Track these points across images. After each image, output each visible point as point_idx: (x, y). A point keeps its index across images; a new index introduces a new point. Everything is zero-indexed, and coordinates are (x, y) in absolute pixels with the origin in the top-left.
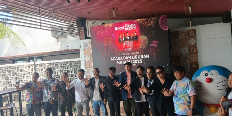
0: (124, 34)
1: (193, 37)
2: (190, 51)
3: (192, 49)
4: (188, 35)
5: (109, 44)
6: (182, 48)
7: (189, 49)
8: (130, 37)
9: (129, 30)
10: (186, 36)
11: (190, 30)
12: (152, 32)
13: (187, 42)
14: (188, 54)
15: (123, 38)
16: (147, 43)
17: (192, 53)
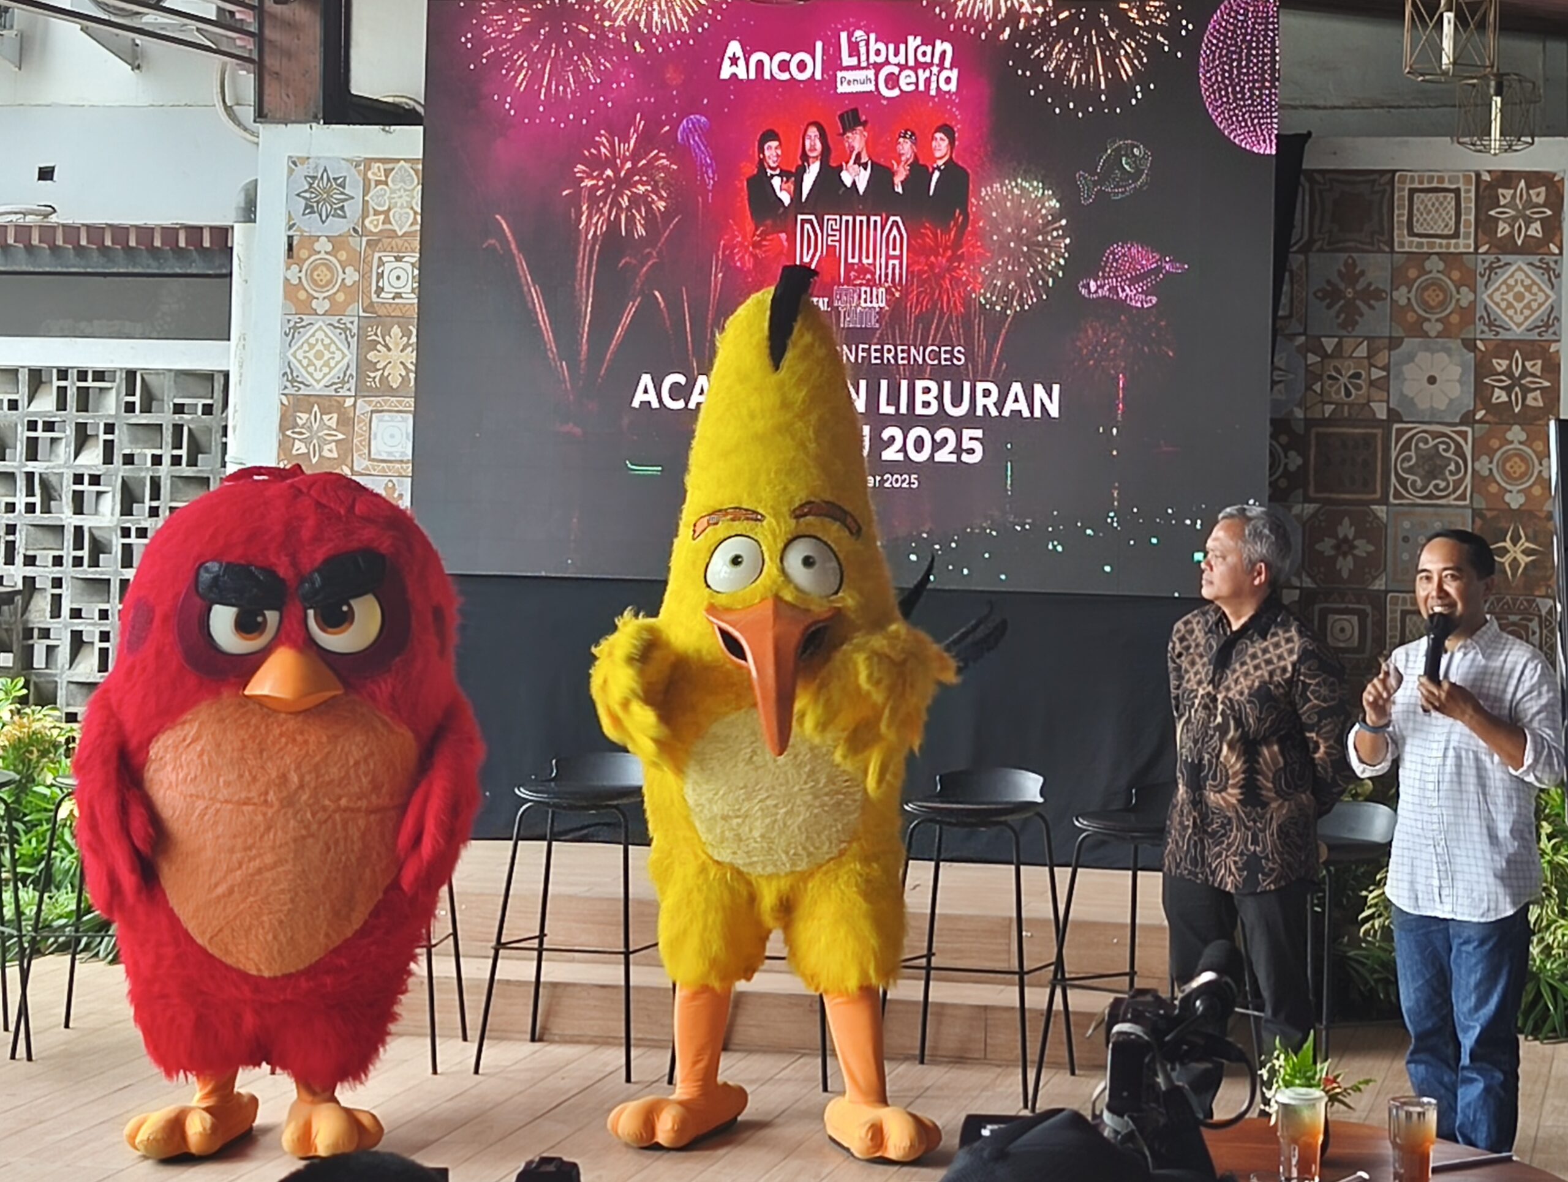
0: (813, 131)
1: (1531, 247)
2: (1482, 393)
3: (1508, 373)
4: (1485, 225)
5: (631, 220)
6: (1410, 358)
7: (1482, 369)
8: (881, 175)
9: (874, 96)
10: (1456, 235)
11: (1507, 178)
12: (1118, 153)
13: (1466, 297)
14: (1468, 419)
15: (802, 171)
16: (1056, 260)
17: (1503, 415)
